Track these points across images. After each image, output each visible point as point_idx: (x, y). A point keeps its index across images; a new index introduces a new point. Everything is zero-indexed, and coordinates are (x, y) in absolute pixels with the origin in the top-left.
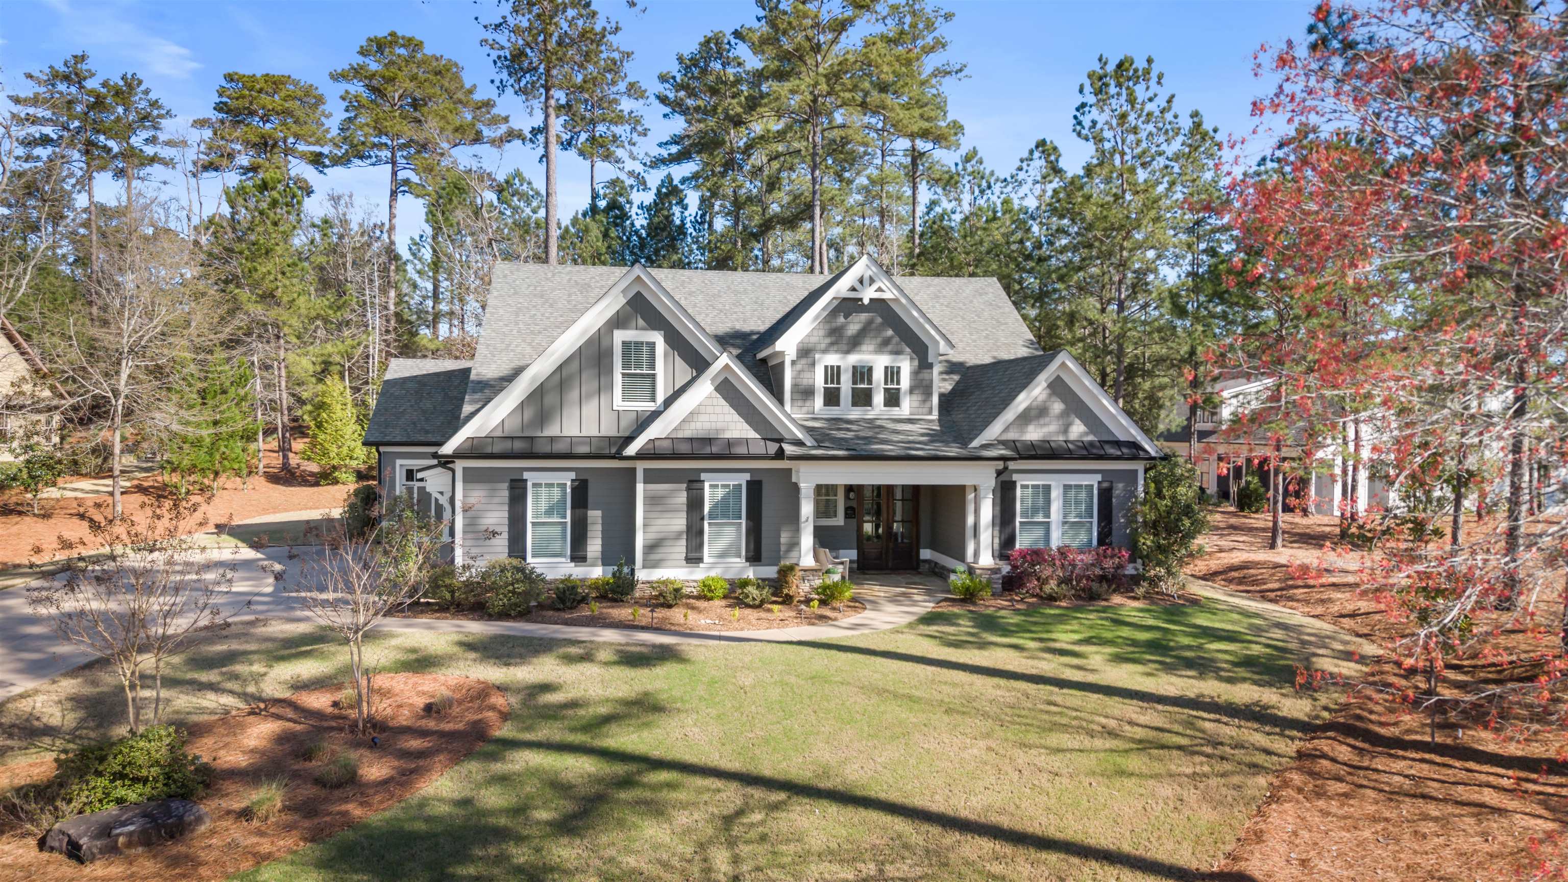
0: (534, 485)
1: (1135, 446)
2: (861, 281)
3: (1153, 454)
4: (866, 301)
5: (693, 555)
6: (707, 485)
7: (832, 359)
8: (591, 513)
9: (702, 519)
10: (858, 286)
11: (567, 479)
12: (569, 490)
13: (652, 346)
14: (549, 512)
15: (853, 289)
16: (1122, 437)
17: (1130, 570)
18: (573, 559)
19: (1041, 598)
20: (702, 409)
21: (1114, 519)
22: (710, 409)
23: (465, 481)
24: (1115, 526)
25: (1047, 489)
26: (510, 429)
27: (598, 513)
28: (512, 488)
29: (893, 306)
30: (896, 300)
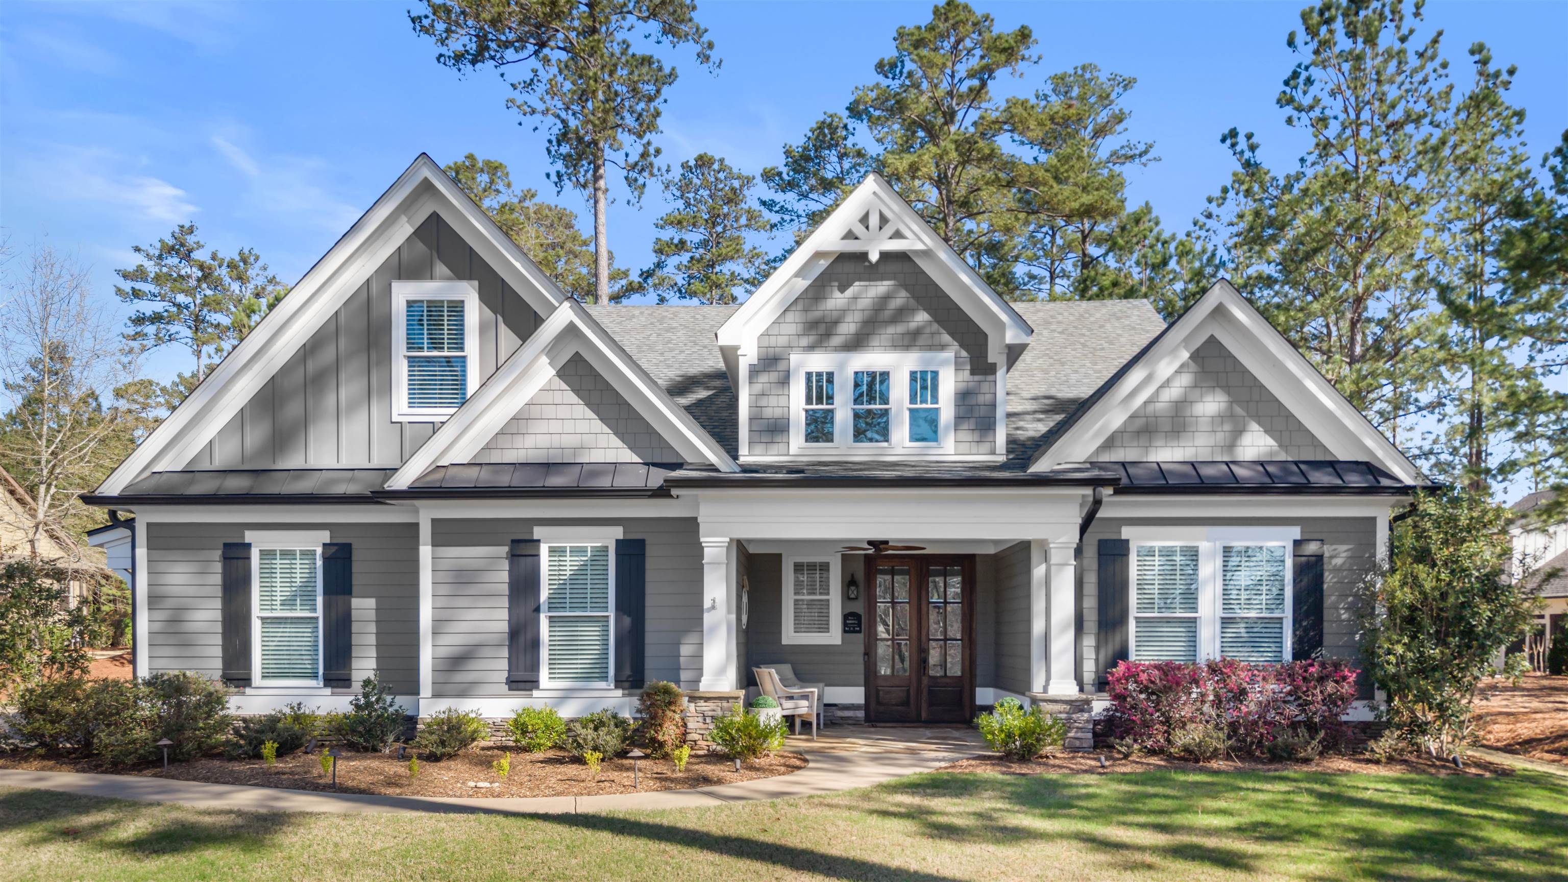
0: (264, 554)
1: (1371, 469)
2: (864, 220)
3: (1408, 481)
4: (874, 257)
5: (521, 675)
6: (544, 549)
7: (819, 362)
8: (356, 602)
9: (537, 610)
10: (859, 230)
11: (316, 542)
12: (319, 563)
13: (457, 308)
14: (289, 603)
15: (850, 235)
16: (1342, 453)
17: (1358, 712)
18: (329, 681)
19: (1170, 757)
20: (535, 411)
21: (1327, 615)
22: (549, 411)
23: (151, 546)
24: (1327, 627)
25: (1192, 554)
26: (222, 458)
27: (371, 603)
28: (227, 558)
29: (922, 264)
30: (927, 254)
